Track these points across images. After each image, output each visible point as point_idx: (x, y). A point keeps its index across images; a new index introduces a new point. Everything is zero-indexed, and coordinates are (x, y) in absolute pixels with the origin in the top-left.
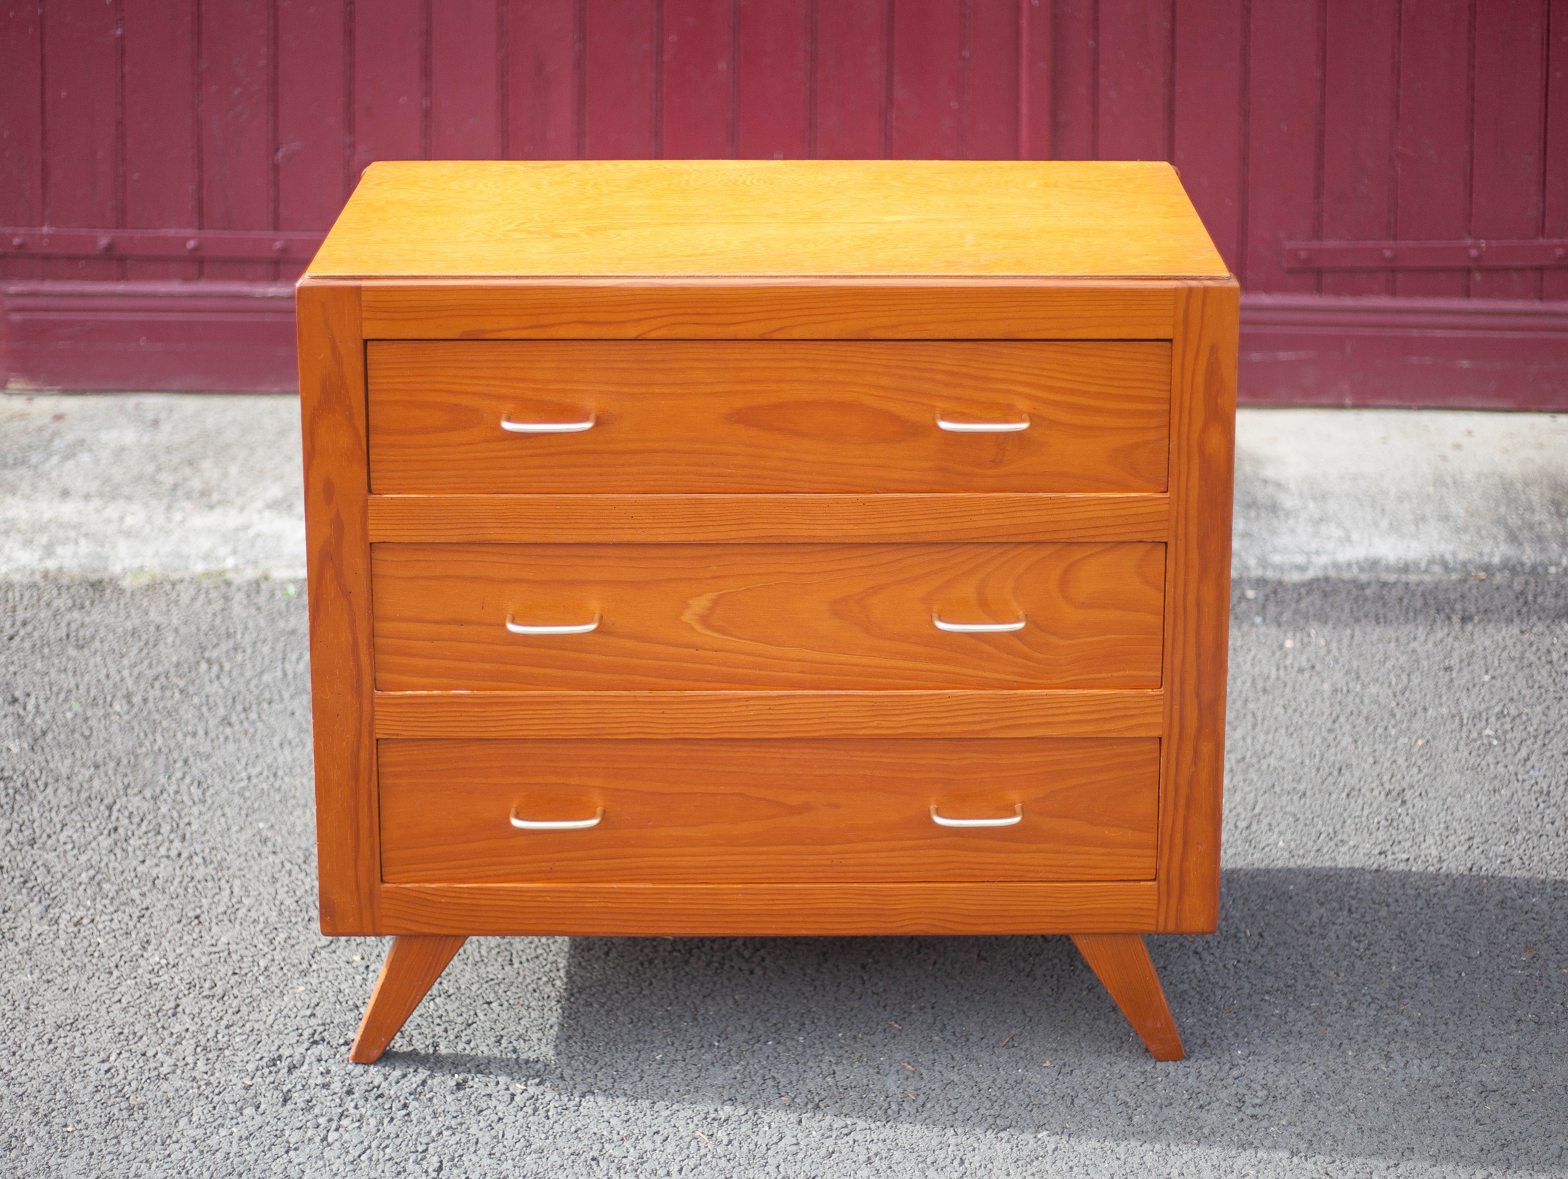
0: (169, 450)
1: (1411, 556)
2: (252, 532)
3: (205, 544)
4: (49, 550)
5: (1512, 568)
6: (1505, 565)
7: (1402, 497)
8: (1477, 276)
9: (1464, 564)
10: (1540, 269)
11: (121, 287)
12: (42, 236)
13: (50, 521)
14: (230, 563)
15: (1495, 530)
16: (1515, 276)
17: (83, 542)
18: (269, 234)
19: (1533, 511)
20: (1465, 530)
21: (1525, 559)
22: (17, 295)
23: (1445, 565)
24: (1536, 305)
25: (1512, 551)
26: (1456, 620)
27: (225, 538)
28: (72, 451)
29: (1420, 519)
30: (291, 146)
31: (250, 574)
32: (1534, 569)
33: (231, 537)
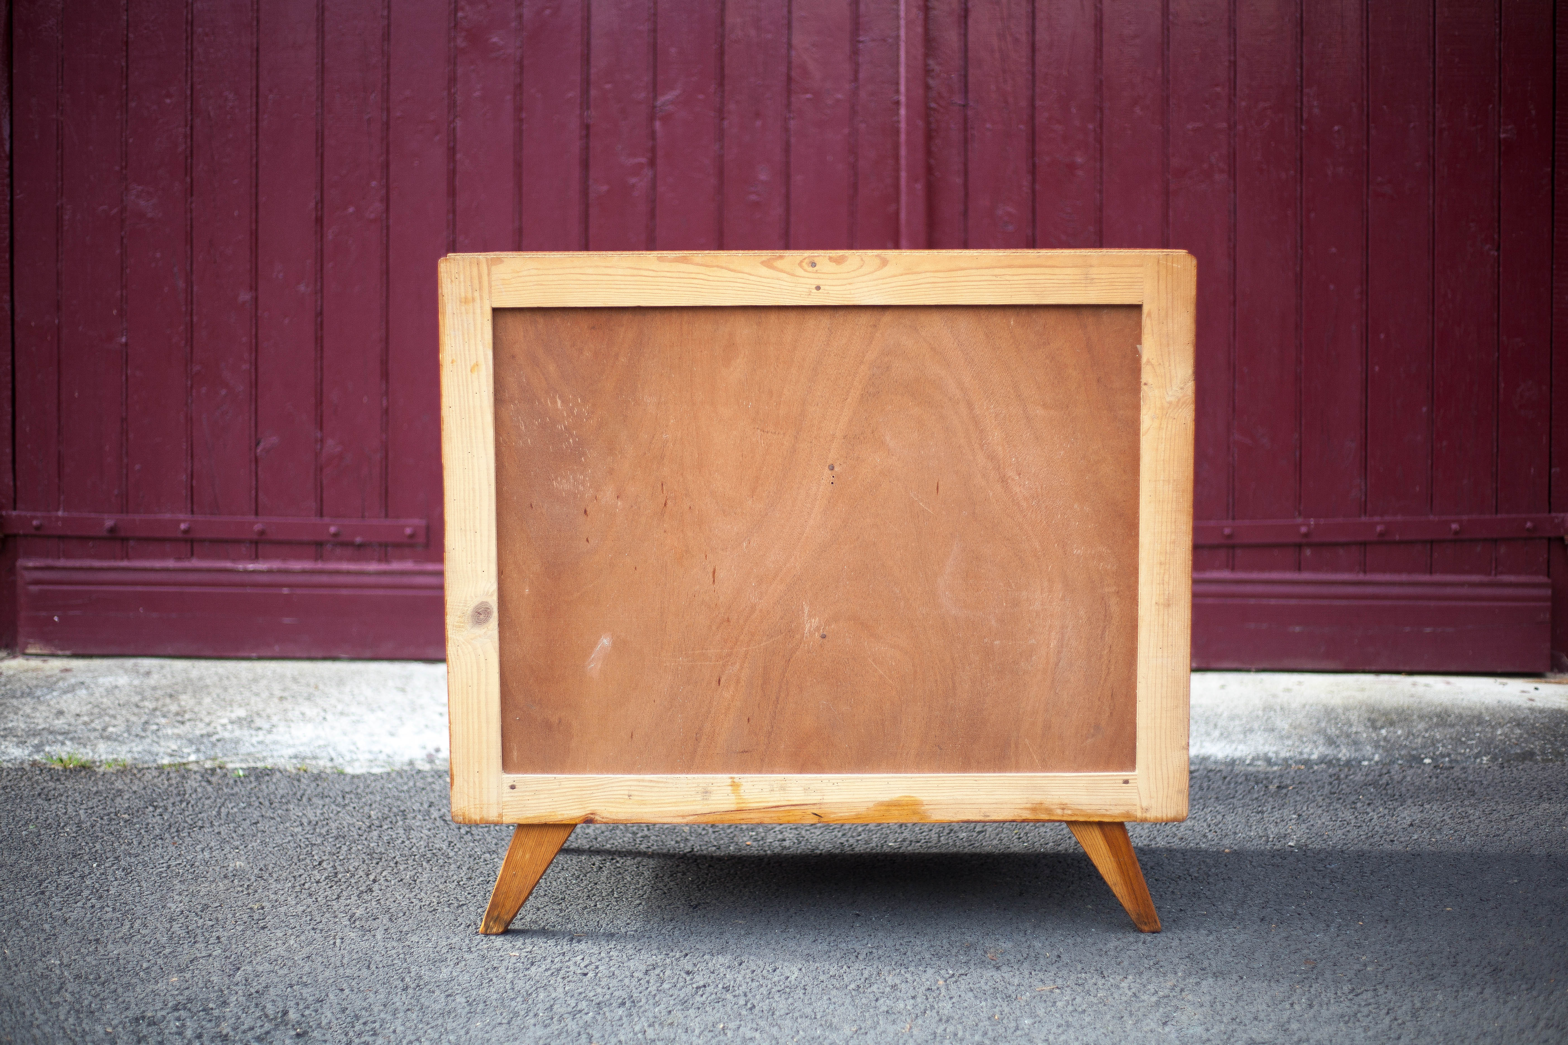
0: (154, 688)
1: (1237, 754)
2: (214, 739)
3: (173, 745)
4: (38, 748)
5: (1331, 762)
6: (1322, 760)
7: (1234, 718)
8: (1308, 552)
9: (1286, 760)
10: (1364, 544)
11: (124, 563)
12: (58, 518)
13: (44, 730)
14: (193, 758)
15: (1315, 738)
16: (1341, 551)
17: (68, 743)
18: (251, 518)
19: (1351, 726)
20: (1288, 737)
21: (1340, 756)
22: (36, 569)
23: (1268, 761)
24: (1361, 577)
25: (1330, 752)
26: (1272, 788)
27: (191, 742)
28: (72, 689)
29: (1248, 731)
30: (270, 440)
31: (208, 765)
32: (1348, 763)
33: (196, 741)
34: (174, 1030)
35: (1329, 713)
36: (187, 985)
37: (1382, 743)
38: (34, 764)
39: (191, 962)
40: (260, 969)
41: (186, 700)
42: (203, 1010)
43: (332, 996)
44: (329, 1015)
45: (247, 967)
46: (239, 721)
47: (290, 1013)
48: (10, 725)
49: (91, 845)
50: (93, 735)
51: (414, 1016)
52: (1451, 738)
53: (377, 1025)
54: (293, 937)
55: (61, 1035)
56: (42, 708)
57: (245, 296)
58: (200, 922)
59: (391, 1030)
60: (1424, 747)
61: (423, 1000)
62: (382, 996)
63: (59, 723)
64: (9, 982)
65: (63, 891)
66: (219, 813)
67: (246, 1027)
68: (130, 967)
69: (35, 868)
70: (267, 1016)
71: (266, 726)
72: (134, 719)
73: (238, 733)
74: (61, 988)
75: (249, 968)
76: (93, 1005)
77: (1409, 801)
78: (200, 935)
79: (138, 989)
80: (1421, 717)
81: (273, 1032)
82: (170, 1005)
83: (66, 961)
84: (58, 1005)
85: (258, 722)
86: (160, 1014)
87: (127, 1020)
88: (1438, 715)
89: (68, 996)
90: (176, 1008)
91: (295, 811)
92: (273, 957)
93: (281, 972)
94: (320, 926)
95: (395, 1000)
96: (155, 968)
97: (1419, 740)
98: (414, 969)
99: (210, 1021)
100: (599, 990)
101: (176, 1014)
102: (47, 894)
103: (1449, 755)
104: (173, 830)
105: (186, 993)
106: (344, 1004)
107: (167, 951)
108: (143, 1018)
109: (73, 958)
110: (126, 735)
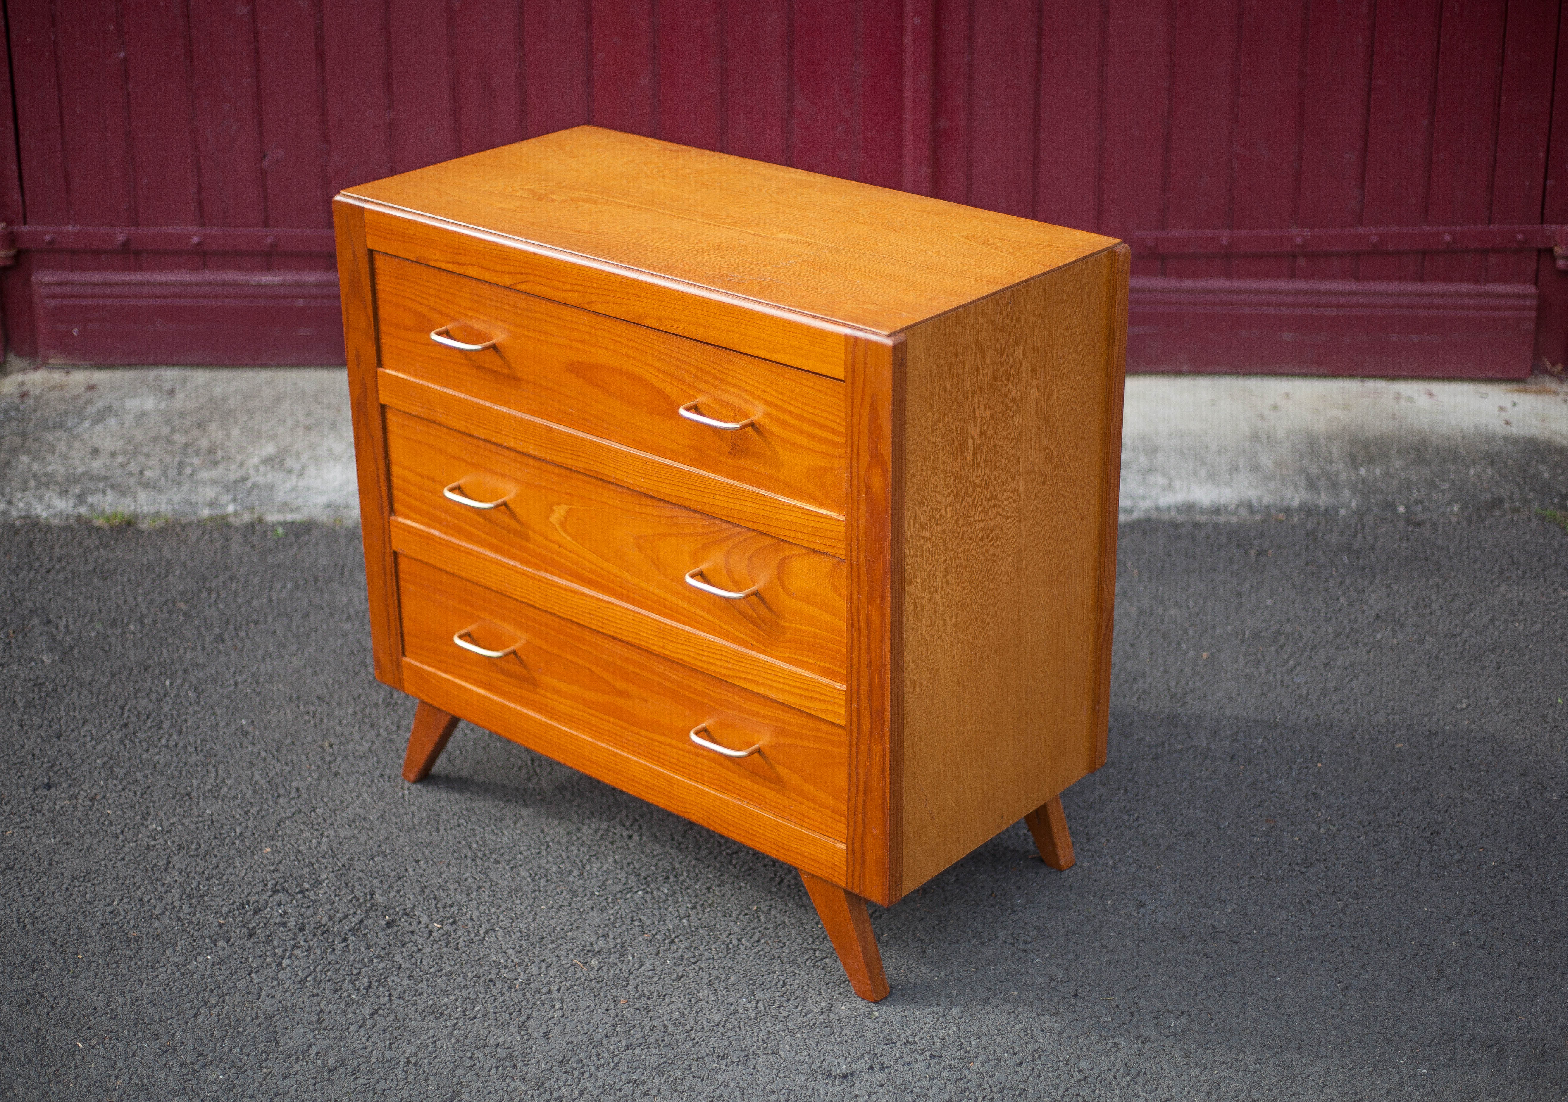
0: (182, 415)
1: (1223, 500)
2: (249, 484)
3: (210, 493)
4: (81, 499)
5: (1308, 510)
6: (1302, 508)
7: (1221, 451)
8: (1302, 261)
9: (1267, 507)
10: (1357, 254)
11: (138, 277)
12: (69, 232)
13: (83, 474)
14: (231, 508)
15: (1297, 479)
16: (1335, 261)
17: (109, 492)
18: (262, 230)
19: (1332, 463)
20: (1272, 478)
21: (1320, 503)
22: (52, 283)
23: (1251, 508)
24: (1353, 286)
25: (1310, 497)
26: (1253, 553)
27: (227, 488)
28: (101, 416)
29: (1233, 469)
30: (276, 153)
31: (247, 517)
32: (1326, 511)
33: (232, 487)
35: (1312, 444)
37: (1360, 485)
38: (79, 518)
39: (279, 824)
41: (215, 432)
43: (410, 871)
44: (412, 897)
46: (270, 461)
47: (376, 895)
48: (50, 469)
49: (158, 651)
50: (131, 481)
51: (486, 896)
52: (1427, 480)
53: (454, 909)
56: (77, 444)
59: (468, 915)
60: (1399, 490)
62: (455, 869)
63: (97, 465)
65: (145, 721)
66: (270, 600)
69: (112, 687)
71: (297, 467)
72: (168, 459)
73: (270, 477)
77: (1378, 579)
80: (1400, 451)
85: (289, 461)
88: (1417, 449)
92: (351, 817)
93: (361, 838)
94: (387, 771)
95: (467, 874)
96: (247, 833)
97: (1395, 483)
98: (478, 830)
103: (1422, 502)
104: (231, 626)
106: (423, 881)
110: (163, 481)
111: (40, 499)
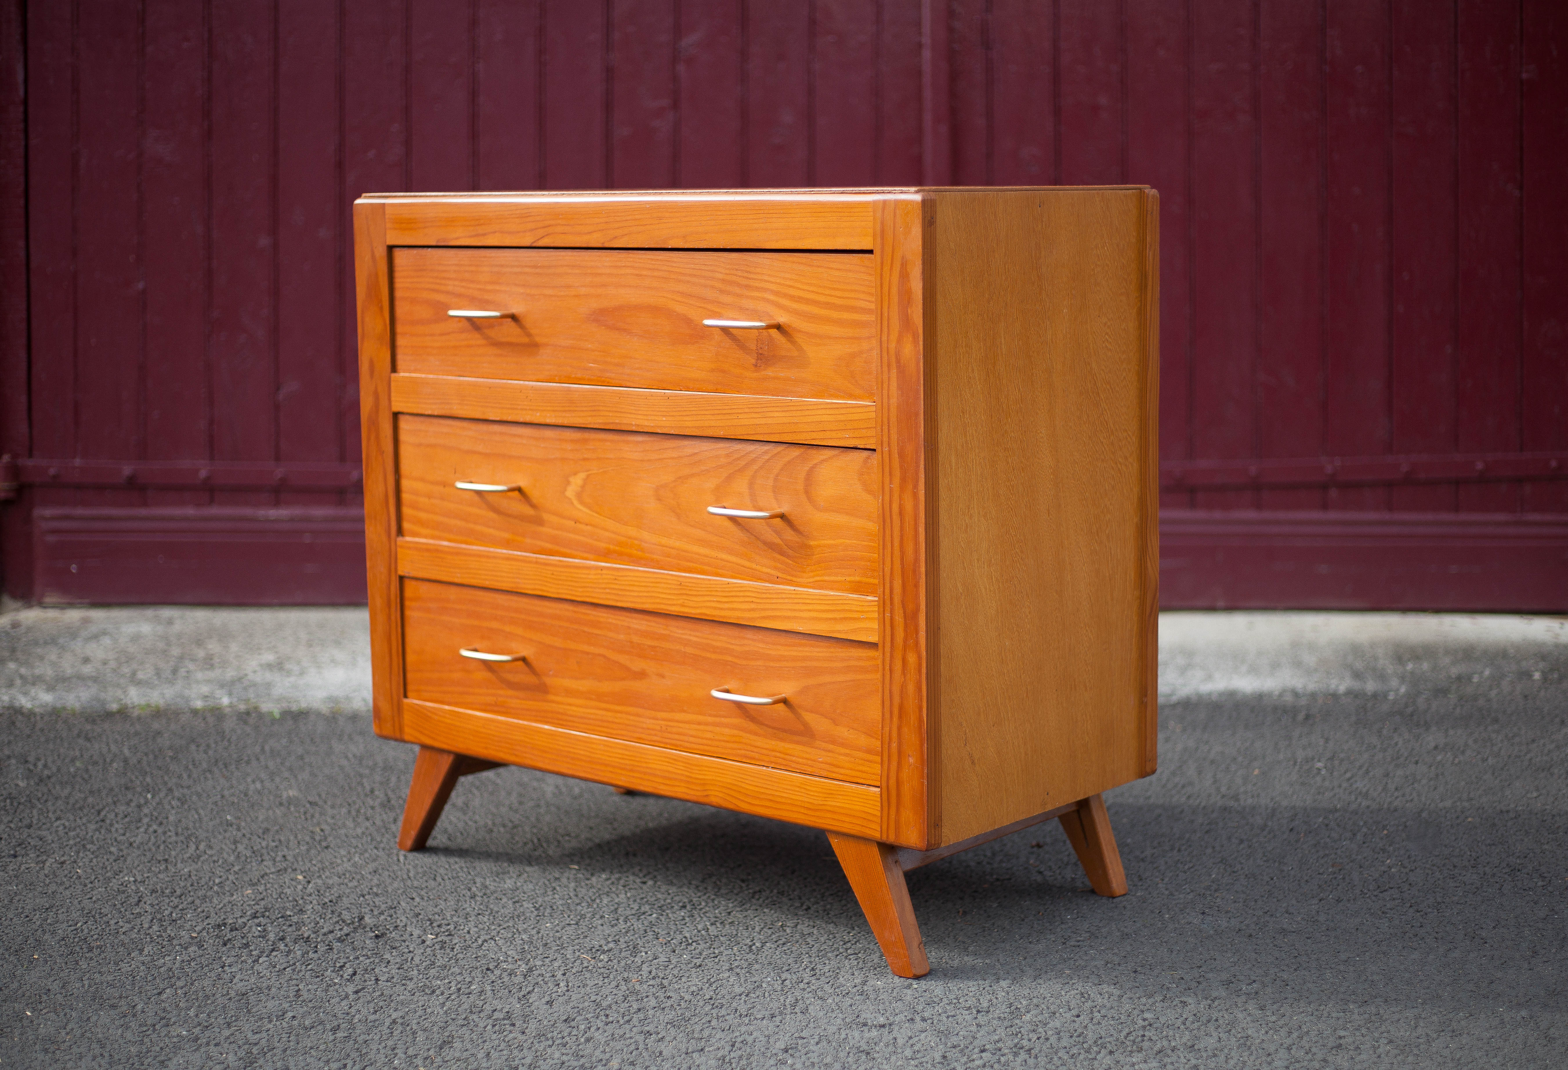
0: (179, 636)
1: (1265, 688)
2: (245, 682)
3: (205, 689)
5: (1355, 695)
6: (1349, 692)
7: (1262, 653)
8: (1334, 492)
9: (1313, 693)
10: (1390, 484)
11: (143, 512)
12: (75, 468)
13: (71, 675)
14: (225, 701)
15: (1342, 672)
16: (1367, 491)
18: (272, 465)
19: (1377, 660)
20: (1315, 671)
21: (1367, 689)
22: (53, 518)
23: (1296, 694)
24: (1386, 516)
25: (1356, 685)
26: (1301, 717)
27: (222, 686)
28: (95, 637)
29: (1275, 666)
30: (291, 387)
31: (242, 707)
32: (1375, 696)
33: (229, 686)
34: (257, 933)
35: (1356, 649)
36: (262, 896)
37: (1408, 676)
39: (262, 877)
40: (331, 882)
41: (213, 646)
42: (282, 917)
43: (403, 904)
44: (404, 919)
45: (318, 881)
46: (269, 667)
47: (366, 918)
48: (37, 672)
49: (141, 778)
50: (122, 681)
51: (485, 919)
53: (452, 927)
54: (357, 855)
55: (148, 939)
56: (68, 655)
57: (264, 241)
58: (264, 844)
59: (465, 931)
61: (492, 906)
62: (452, 903)
63: (87, 670)
64: (88, 897)
65: (123, 819)
66: (263, 750)
67: (325, 930)
68: (203, 882)
69: (90, 800)
70: (344, 921)
71: (297, 669)
72: (162, 665)
73: (269, 678)
74: (140, 901)
75: (320, 882)
76: (174, 915)
77: (1434, 728)
78: (266, 854)
79: (215, 901)
80: (1447, 652)
81: (352, 934)
82: (249, 913)
83: (139, 878)
84: (139, 915)
85: (288, 666)
86: (240, 921)
87: (210, 926)
88: (1464, 650)
89: (148, 908)
90: (254, 916)
91: (338, 747)
92: (341, 872)
93: (350, 885)
94: (382, 845)
95: (465, 906)
96: (228, 883)
97: (1445, 674)
98: (478, 880)
99: (291, 925)
100: (659, 896)
101: (256, 921)
102: (108, 822)
104: (220, 764)
105: (262, 903)
106: (417, 910)
107: (236, 868)
108: (225, 924)
109: (146, 875)
110: (155, 680)
111: (25, 694)
